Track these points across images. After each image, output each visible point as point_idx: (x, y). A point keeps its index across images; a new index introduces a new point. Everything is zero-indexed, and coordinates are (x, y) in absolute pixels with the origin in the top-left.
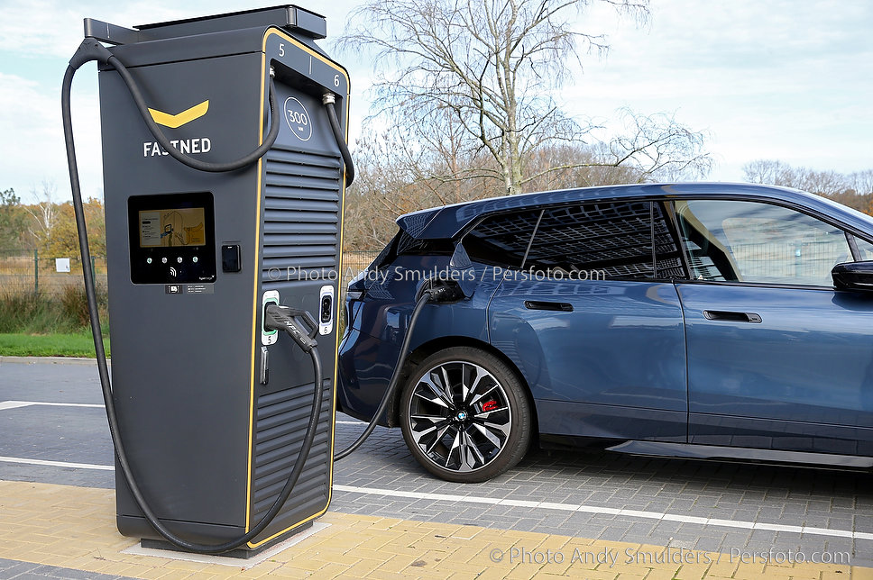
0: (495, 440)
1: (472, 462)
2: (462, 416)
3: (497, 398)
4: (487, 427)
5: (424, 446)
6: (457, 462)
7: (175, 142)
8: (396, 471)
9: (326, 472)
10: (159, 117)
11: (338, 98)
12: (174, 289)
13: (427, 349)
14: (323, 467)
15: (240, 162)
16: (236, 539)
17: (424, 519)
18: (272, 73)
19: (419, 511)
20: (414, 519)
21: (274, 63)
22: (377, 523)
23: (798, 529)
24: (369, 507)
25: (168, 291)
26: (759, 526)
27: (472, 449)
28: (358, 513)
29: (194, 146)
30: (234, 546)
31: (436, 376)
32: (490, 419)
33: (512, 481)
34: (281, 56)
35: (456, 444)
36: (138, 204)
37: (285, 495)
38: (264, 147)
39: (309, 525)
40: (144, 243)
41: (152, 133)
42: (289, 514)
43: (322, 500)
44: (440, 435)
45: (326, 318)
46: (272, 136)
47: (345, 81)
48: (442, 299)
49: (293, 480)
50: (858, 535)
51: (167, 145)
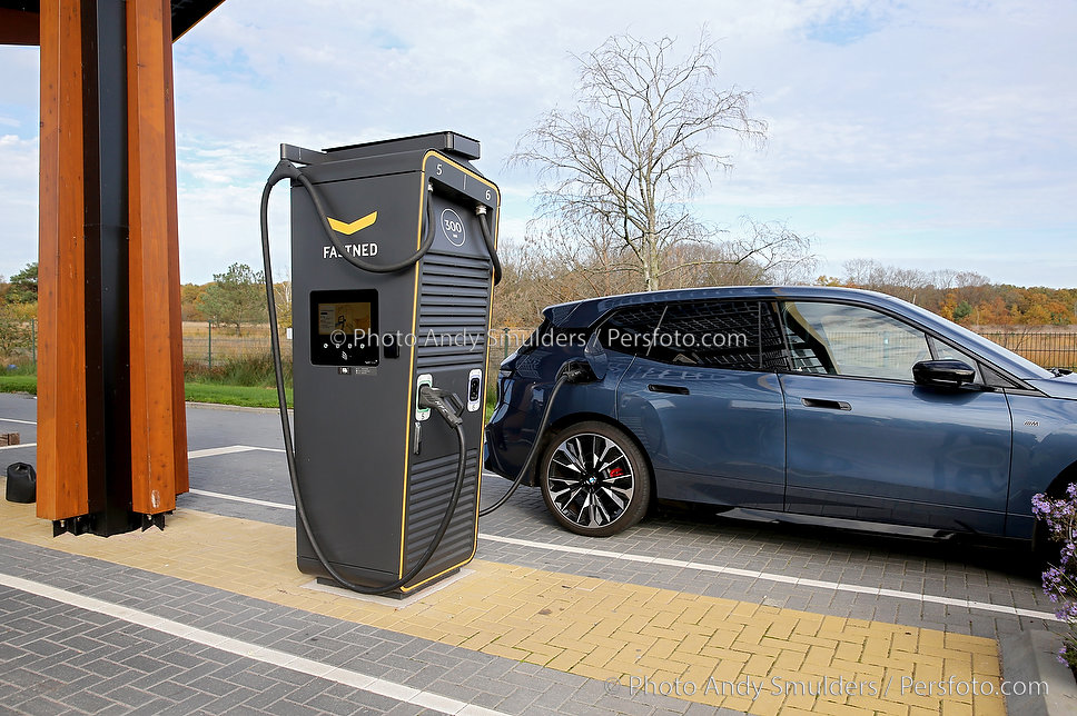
0: (620, 503)
1: (600, 520)
2: (592, 480)
3: (622, 467)
4: (613, 491)
5: (560, 505)
6: (587, 520)
7: (348, 247)
8: (537, 523)
9: (472, 527)
10: (336, 225)
11: (489, 209)
12: (345, 370)
13: (563, 422)
14: (469, 523)
15: (399, 265)
16: (391, 583)
17: (555, 569)
18: (430, 188)
19: (551, 561)
20: (546, 569)
21: (432, 180)
22: (516, 572)
23: (875, 591)
24: (510, 555)
25: (339, 371)
26: (842, 587)
27: (599, 508)
28: (500, 561)
29: (364, 250)
30: (389, 588)
31: (571, 446)
32: (616, 484)
33: (633, 537)
34: (439, 174)
35: (587, 504)
36: (318, 298)
37: (433, 548)
38: (421, 252)
39: (458, 570)
40: (322, 331)
41: (330, 238)
42: (439, 562)
43: (468, 550)
44: (573, 495)
45: (474, 396)
46: (428, 243)
47: (496, 195)
48: (578, 380)
49: (440, 535)
50: (927, 598)
51: (342, 250)
